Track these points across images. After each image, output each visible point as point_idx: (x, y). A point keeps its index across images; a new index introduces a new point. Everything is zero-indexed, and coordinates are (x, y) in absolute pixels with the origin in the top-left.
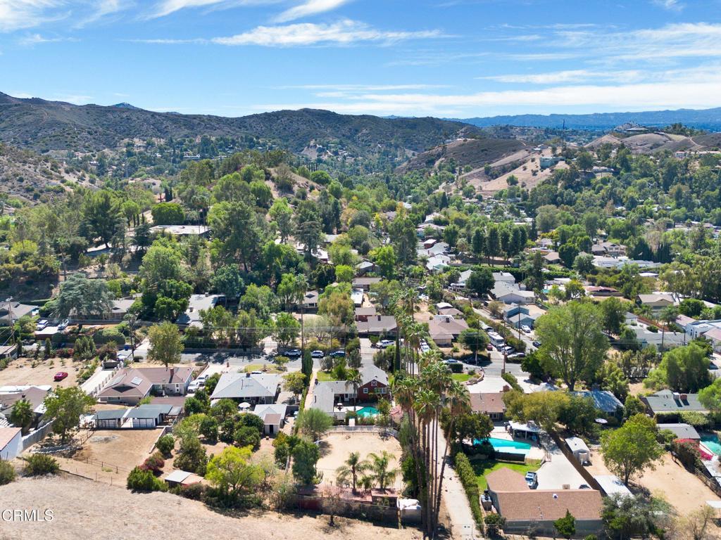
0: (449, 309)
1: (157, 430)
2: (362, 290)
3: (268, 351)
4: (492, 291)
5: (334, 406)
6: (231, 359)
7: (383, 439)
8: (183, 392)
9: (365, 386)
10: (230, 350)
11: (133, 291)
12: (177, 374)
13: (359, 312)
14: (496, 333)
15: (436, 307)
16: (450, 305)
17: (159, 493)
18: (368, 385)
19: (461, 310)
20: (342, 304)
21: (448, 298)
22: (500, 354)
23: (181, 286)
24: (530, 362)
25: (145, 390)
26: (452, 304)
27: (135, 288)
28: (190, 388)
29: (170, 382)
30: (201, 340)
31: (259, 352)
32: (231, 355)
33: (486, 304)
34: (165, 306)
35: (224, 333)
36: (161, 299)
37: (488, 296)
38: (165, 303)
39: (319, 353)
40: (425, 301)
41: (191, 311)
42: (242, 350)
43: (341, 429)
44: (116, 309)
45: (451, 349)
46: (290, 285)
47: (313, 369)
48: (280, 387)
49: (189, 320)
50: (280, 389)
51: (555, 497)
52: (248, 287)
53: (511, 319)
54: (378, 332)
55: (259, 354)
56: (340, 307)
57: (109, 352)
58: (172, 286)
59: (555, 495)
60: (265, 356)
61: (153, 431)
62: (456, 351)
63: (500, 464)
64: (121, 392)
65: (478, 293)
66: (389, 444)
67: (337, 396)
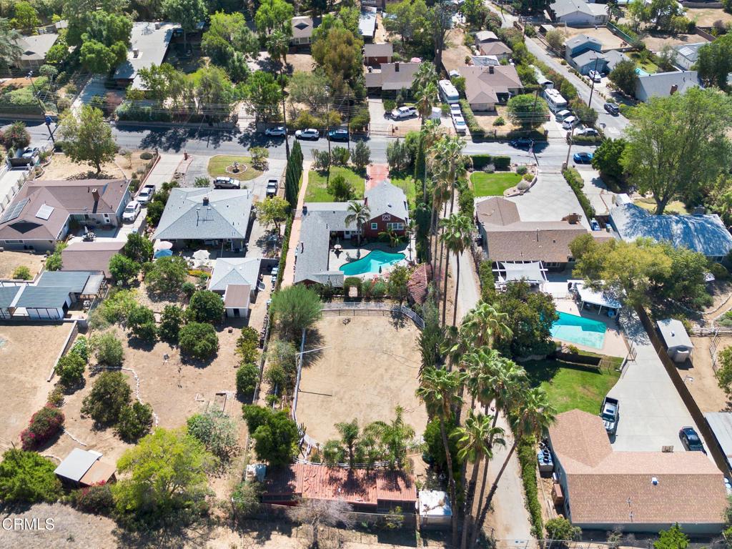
0: (493, 44)
1: (64, 324)
2: (375, 9)
3: (243, 125)
4: (552, 6)
5: (330, 248)
6: (190, 142)
7: (396, 324)
8: (115, 223)
9: (374, 220)
10: (190, 124)
11: (55, 17)
12: (104, 198)
13: (370, 51)
14: (556, 91)
15: (475, 36)
16: (495, 37)
17: (44, 506)
18: (378, 219)
19: (510, 46)
20: (345, 53)
21: (493, 23)
22: (560, 126)
23: (112, 21)
24: (606, 158)
25: (58, 229)
26: (496, 34)
27: (59, 12)
28: (126, 215)
29: (95, 211)
30: (149, 110)
31: (232, 129)
32: (192, 135)
33: (543, 31)
34: (93, 55)
35: (180, 99)
36: (87, 44)
37: (545, 11)
38: (91, 51)
39: (313, 133)
40: (459, 26)
41: (136, 56)
42: (207, 125)
43: (337, 303)
44: (29, 53)
45: (494, 119)
46: (271, 14)
47: (304, 166)
48: (255, 210)
49: (133, 72)
50: (254, 214)
51: (655, 484)
52: (212, 17)
53: (576, 59)
54: (394, 91)
55: (230, 133)
56: (342, 57)
57: (15, 140)
58: (101, 23)
59: (654, 479)
60: (238, 135)
61: (59, 327)
62: (500, 123)
63: (563, 370)
64: (23, 232)
65: (532, 8)
66: (405, 335)
67: (334, 234)
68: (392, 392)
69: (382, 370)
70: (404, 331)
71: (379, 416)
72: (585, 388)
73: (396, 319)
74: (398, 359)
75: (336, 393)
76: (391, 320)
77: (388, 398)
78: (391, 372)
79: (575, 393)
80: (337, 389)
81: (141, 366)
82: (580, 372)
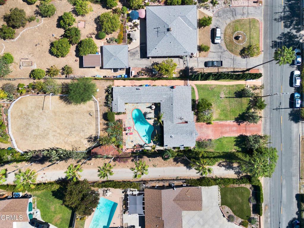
66: (82, 142)
67: (159, 105)
68: (45, 135)
69: (58, 131)
70: (86, 141)
71: (32, 130)
72: (60, 219)
73: (94, 138)
74: (66, 138)
75: (45, 112)
76: (93, 136)
77: (42, 134)
78: (58, 135)
79: (57, 214)
80: (47, 111)
81: (46, 26)
82: (70, 219)
